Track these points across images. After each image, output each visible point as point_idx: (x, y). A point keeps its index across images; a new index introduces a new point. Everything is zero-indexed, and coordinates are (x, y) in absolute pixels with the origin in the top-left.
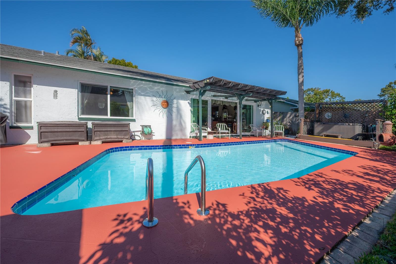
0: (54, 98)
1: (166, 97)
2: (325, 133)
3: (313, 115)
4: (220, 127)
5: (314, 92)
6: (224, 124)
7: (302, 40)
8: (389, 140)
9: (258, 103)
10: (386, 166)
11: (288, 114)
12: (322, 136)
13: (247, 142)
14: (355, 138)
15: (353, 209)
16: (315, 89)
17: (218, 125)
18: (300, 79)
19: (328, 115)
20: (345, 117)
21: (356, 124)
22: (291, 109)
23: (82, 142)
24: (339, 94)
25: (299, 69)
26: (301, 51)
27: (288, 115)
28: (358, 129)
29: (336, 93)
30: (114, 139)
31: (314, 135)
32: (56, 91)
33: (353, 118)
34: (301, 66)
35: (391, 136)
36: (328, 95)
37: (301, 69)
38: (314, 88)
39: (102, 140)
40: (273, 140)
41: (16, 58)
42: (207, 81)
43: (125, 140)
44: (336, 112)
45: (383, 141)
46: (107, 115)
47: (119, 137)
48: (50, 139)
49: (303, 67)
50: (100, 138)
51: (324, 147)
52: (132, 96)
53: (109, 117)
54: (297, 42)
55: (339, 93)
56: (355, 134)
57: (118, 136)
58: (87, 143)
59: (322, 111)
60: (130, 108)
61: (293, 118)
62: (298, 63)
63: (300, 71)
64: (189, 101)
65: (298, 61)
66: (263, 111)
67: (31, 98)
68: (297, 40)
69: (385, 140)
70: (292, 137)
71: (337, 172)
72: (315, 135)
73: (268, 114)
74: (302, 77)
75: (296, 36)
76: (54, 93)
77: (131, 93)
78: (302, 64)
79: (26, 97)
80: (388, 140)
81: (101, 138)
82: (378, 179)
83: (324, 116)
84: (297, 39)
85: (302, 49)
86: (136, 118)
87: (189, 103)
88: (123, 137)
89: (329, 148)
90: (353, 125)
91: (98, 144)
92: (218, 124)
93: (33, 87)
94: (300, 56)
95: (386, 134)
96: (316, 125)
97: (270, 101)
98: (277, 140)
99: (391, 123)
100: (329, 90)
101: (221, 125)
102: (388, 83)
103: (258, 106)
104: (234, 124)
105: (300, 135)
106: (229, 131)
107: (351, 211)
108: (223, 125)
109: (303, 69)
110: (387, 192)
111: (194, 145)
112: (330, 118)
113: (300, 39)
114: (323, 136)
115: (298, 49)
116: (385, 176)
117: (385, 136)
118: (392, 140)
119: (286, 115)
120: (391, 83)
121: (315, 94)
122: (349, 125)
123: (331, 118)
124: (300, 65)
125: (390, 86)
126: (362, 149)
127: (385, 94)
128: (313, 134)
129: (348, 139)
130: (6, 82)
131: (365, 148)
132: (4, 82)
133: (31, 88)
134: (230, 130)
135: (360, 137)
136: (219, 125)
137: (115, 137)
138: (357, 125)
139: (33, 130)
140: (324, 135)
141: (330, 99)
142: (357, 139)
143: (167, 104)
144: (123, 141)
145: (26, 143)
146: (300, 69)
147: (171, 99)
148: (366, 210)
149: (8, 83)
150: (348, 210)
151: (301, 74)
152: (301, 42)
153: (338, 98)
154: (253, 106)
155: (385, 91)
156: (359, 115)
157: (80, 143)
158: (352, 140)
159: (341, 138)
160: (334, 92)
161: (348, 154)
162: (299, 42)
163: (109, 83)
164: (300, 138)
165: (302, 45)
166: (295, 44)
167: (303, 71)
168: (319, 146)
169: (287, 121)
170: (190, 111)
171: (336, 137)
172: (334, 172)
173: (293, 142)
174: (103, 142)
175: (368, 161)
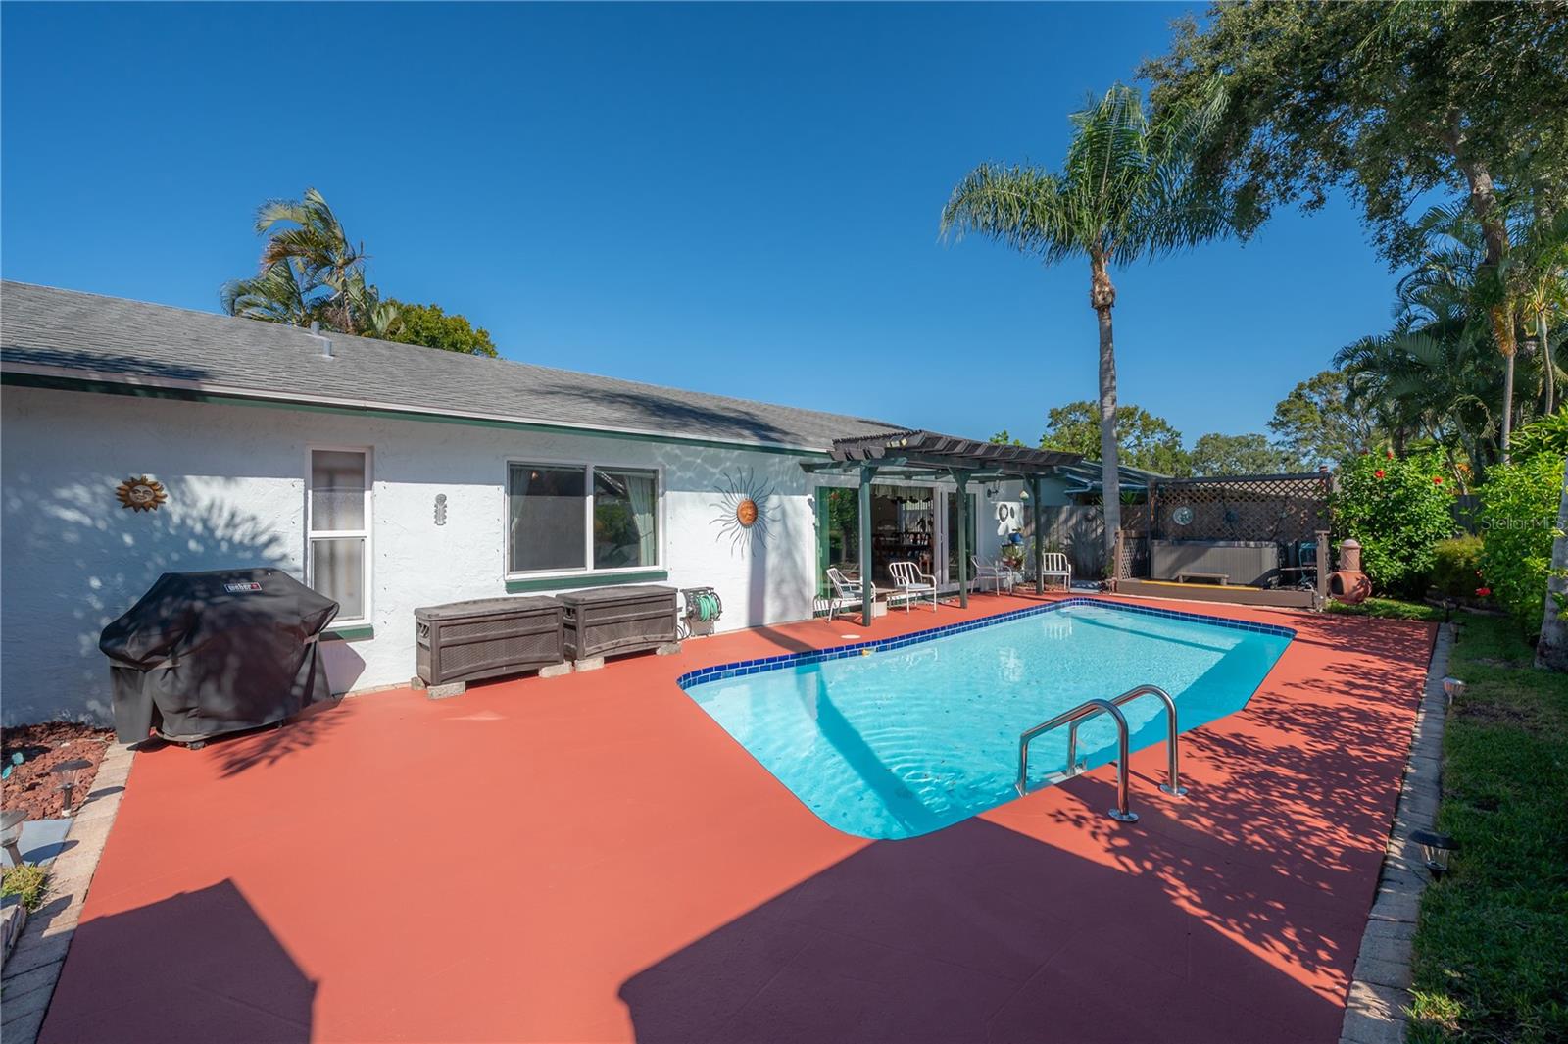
0: (436, 522)
1: (750, 487)
2: (1183, 572)
3: (1139, 514)
4: (905, 576)
5: (1088, 414)
6: (910, 563)
7: (1112, 293)
8: (1355, 589)
9: (990, 486)
10: (1372, 662)
11: (1061, 513)
12: (1177, 581)
13: (994, 617)
14: (1263, 583)
15: (1381, 755)
16: (1091, 405)
17: (892, 567)
18: (1106, 409)
19: (1181, 515)
20: (1229, 520)
21: (1263, 543)
22: (1068, 494)
23: (551, 667)
24: (1164, 423)
25: (1102, 380)
26: (1108, 325)
27: (1063, 517)
28: (1270, 557)
29: (1153, 417)
30: (636, 646)
31: (1151, 580)
32: (441, 499)
33: (1249, 524)
34: (1109, 369)
35: (1358, 580)
36: (1132, 425)
37: (1109, 380)
38: (1088, 403)
39: (606, 655)
40: (1049, 604)
41: (361, 403)
42: (901, 444)
43: (664, 645)
44: (1204, 505)
45: (1341, 593)
46: (582, 564)
47: (651, 637)
48: (463, 667)
49: (1113, 372)
50: (599, 648)
51: (1201, 616)
52: (653, 496)
53: (590, 570)
54: (1100, 298)
55: (1163, 420)
56: (1264, 573)
57: (646, 636)
58: (565, 668)
59: (1164, 502)
60: (641, 535)
61: (1078, 523)
62: (1102, 358)
63: (1107, 384)
64: (810, 496)
65: (1101, 354)
66: (1001, 509)
67: (363, 528)
68: (1099, 293)
69: (1345, 591)
70: (1087, 588)
71: (1296, 686)
72: (1156, 577)
73: (1013, 516)
74: (1113, 403)
75: (1096, 280)
76: (436, 506)
77: (650, 485)
78: (1112, 363)
79: (332, 528)
80: (1351, 589)
81: (604, 646)
82: (1378, 695)
83: (1172, 519)
84: (1097, 289)
85: (1110, 318)
86: (669, 567)
87: (810, 500)
88: (660, 636)
89: (1216, 618)
90: (1256, 547)
91: (595, 668)
92: (894, 564)
93: (371, 489)
94: (1106, 339)
95: (1347, 574)
96: (1157, 547)
97: (1033, 481)
98: (1060, 602)
99: (1356, 544)
100: (1136, 409)
101: (902, 566)
102: (1293, 388)
103: (989, 493)
104: (923, 557)
105: (1116, 583)
106: (932, 586)
107: (1379, 758)
108: (908, 565)
109: (1113, 378)
110: (1409, 719)
111: (874, 644)
112: (1188, 522)
113: (1107, 289)
114: (1181, 579)
115: (1100, 319)
116: (1386, 686)
117: (1347, 578)
118: (1362, 590)
119: (1058, 514)
120: (1301, 387)
121: (1095, 424)
122: (1247, 546)
123: (1191, 524)
124: (1106, 366)
125: (1299, 396)
126: (1293, 617)
127: (1288, 422)
128: (1150, 575)
129: (1247, 586)
130: (293, 480)
131: (1292, 610)
132: (289, 480)
133: (363, 492)
134: (935, 583)
135: (1274, 580)
136: (897, 566)
137: (640, 639)
138: (1267, 546)
139: (373, 638)
140: (1183, 577)
141: (1138, 438)
142: (1267, 586)
143: (753, 516)
144: (658, 652)
145: (353, 689)
146: (1106, 378)
147: (763, 494)
148: (1400, 754)
149: (299, 484)
150: (1375, 758)
151: (1111, 394)
152: (1110, 300)
153: (1160, 436)
154: (975, 495)
155: (1286, 410)
156: (1263, 512)
157: (545, 672)
158: (1258, 589)
159: (1228, 584)
160: (1148, 416)
161: (1268, 632)
162: (1104, 299)
163: (591, 460)
164: (1116, 591)
165: (1112, 308)
166: (1093, 304)
167: (1114, 384)
168: (1186, 614)
169: (1061, 533)
170: (813, 527)
171: (1216, 582)
172: (1289, 687)
173: (1097, 603)
174: (607, 660)
175: (1329, 651)
